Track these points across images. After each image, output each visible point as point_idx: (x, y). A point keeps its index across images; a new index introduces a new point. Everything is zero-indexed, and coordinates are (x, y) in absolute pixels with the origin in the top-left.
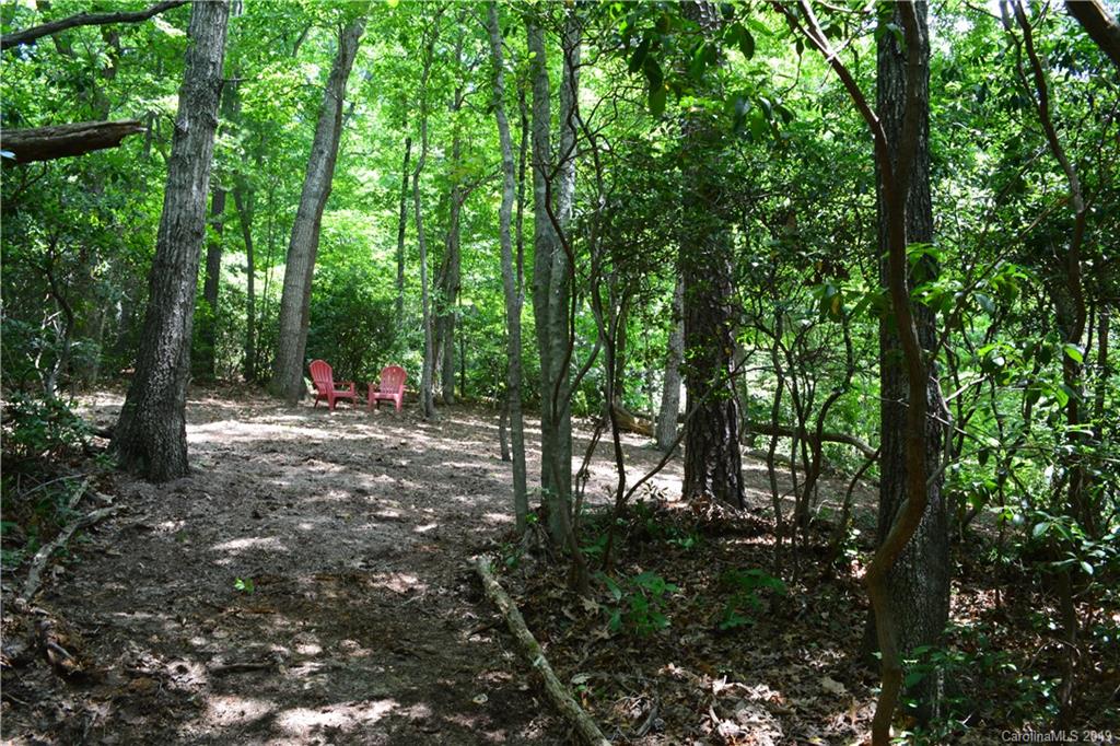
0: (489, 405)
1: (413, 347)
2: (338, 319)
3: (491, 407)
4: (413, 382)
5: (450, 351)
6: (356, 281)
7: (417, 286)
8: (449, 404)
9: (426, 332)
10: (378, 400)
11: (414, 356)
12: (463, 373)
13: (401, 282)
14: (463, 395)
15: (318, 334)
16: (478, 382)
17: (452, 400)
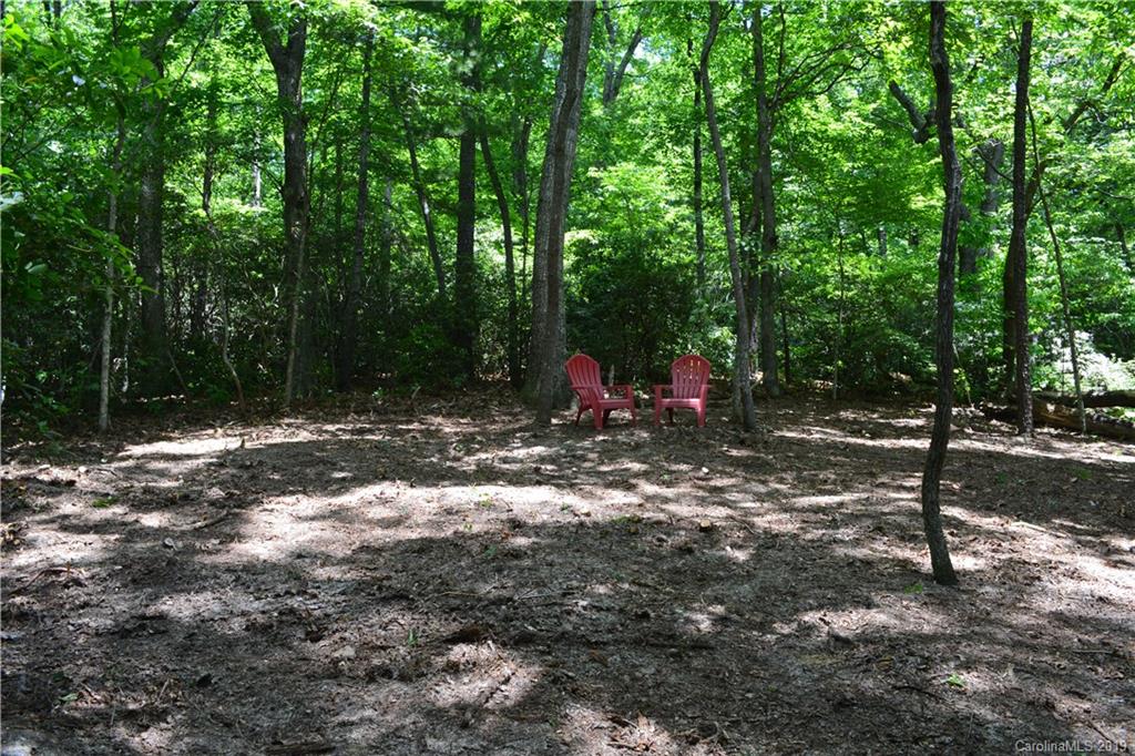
0: (827, 394)
1: (721, 322)
2: (619, 294)
3: (831, 396)
4: (722, 367)
5: (767, 325)
6: (642, 244)
7: (721, 249)
8: (772, 397)
9: (737, 302)
10: (670, 409)
11: (722, 333)
12: (787, 352)
13: (701, 245)
14: (789, 381)
15: (594, 316)
16: (806, 361)
17: (776, 391)
